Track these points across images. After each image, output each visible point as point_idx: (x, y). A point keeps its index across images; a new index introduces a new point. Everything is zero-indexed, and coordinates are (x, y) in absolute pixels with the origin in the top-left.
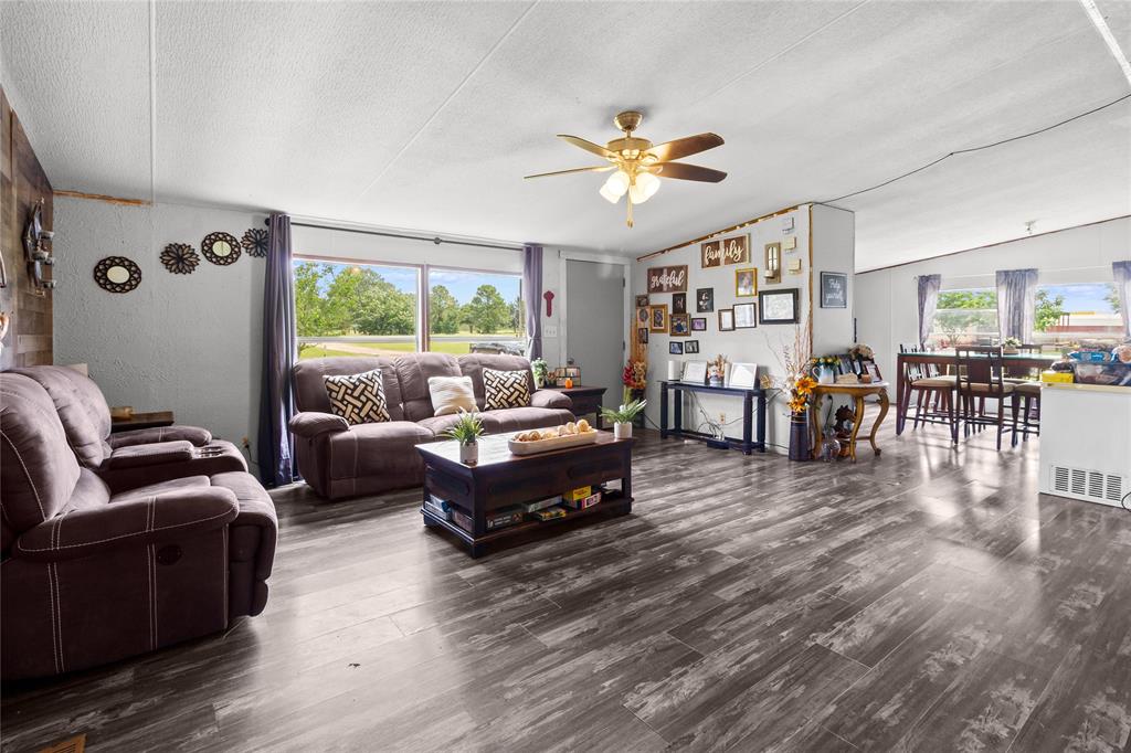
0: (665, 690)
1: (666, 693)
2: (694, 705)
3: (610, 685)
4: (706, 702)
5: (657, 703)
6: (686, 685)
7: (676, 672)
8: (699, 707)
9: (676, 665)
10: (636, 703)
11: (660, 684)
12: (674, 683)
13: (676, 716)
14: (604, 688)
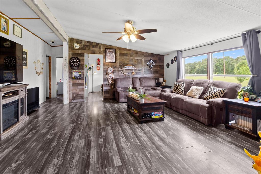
0: (56, 165)
1: (55, 165)
2: (46, 167)
3: (68, 157)
4: (43, 170)
5: (55, 162)
6: (52, 169)
7: (57, 170)
8: (44, 168)
9: (59, 171)
10: (59, 158)
11: (58, 164)
12: (55, 167)
13: (49, 162)
14: (69, 156)
